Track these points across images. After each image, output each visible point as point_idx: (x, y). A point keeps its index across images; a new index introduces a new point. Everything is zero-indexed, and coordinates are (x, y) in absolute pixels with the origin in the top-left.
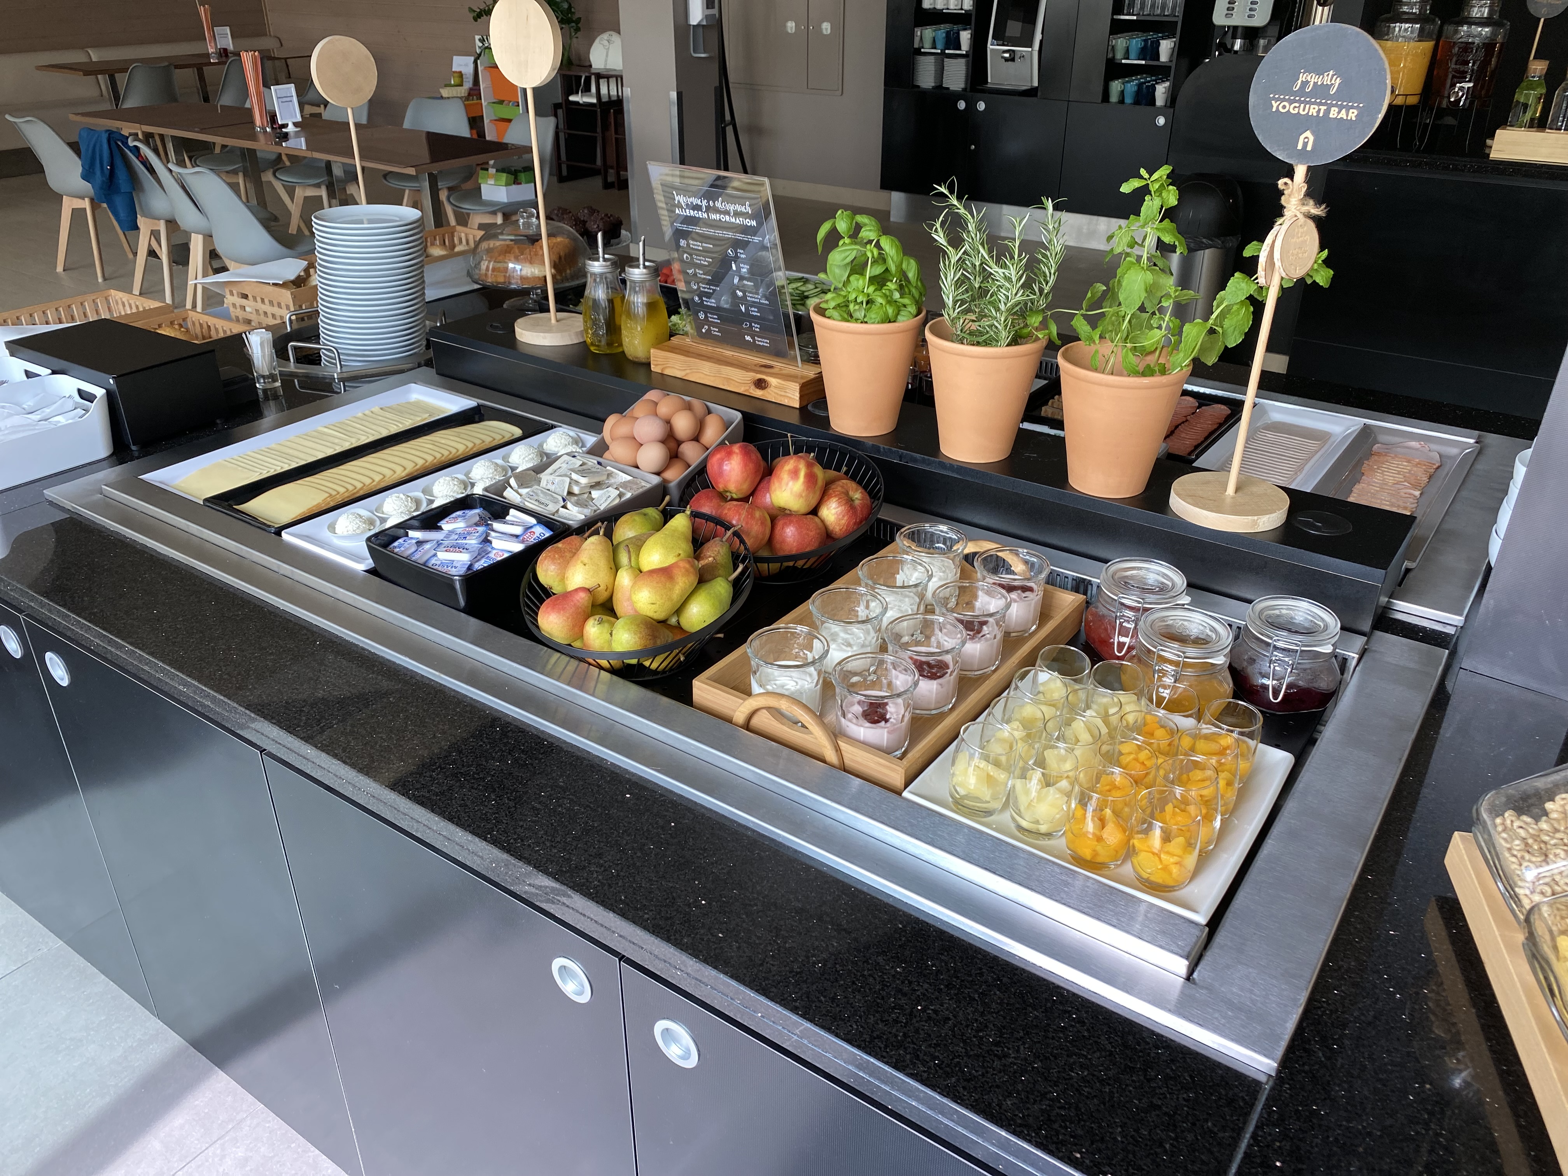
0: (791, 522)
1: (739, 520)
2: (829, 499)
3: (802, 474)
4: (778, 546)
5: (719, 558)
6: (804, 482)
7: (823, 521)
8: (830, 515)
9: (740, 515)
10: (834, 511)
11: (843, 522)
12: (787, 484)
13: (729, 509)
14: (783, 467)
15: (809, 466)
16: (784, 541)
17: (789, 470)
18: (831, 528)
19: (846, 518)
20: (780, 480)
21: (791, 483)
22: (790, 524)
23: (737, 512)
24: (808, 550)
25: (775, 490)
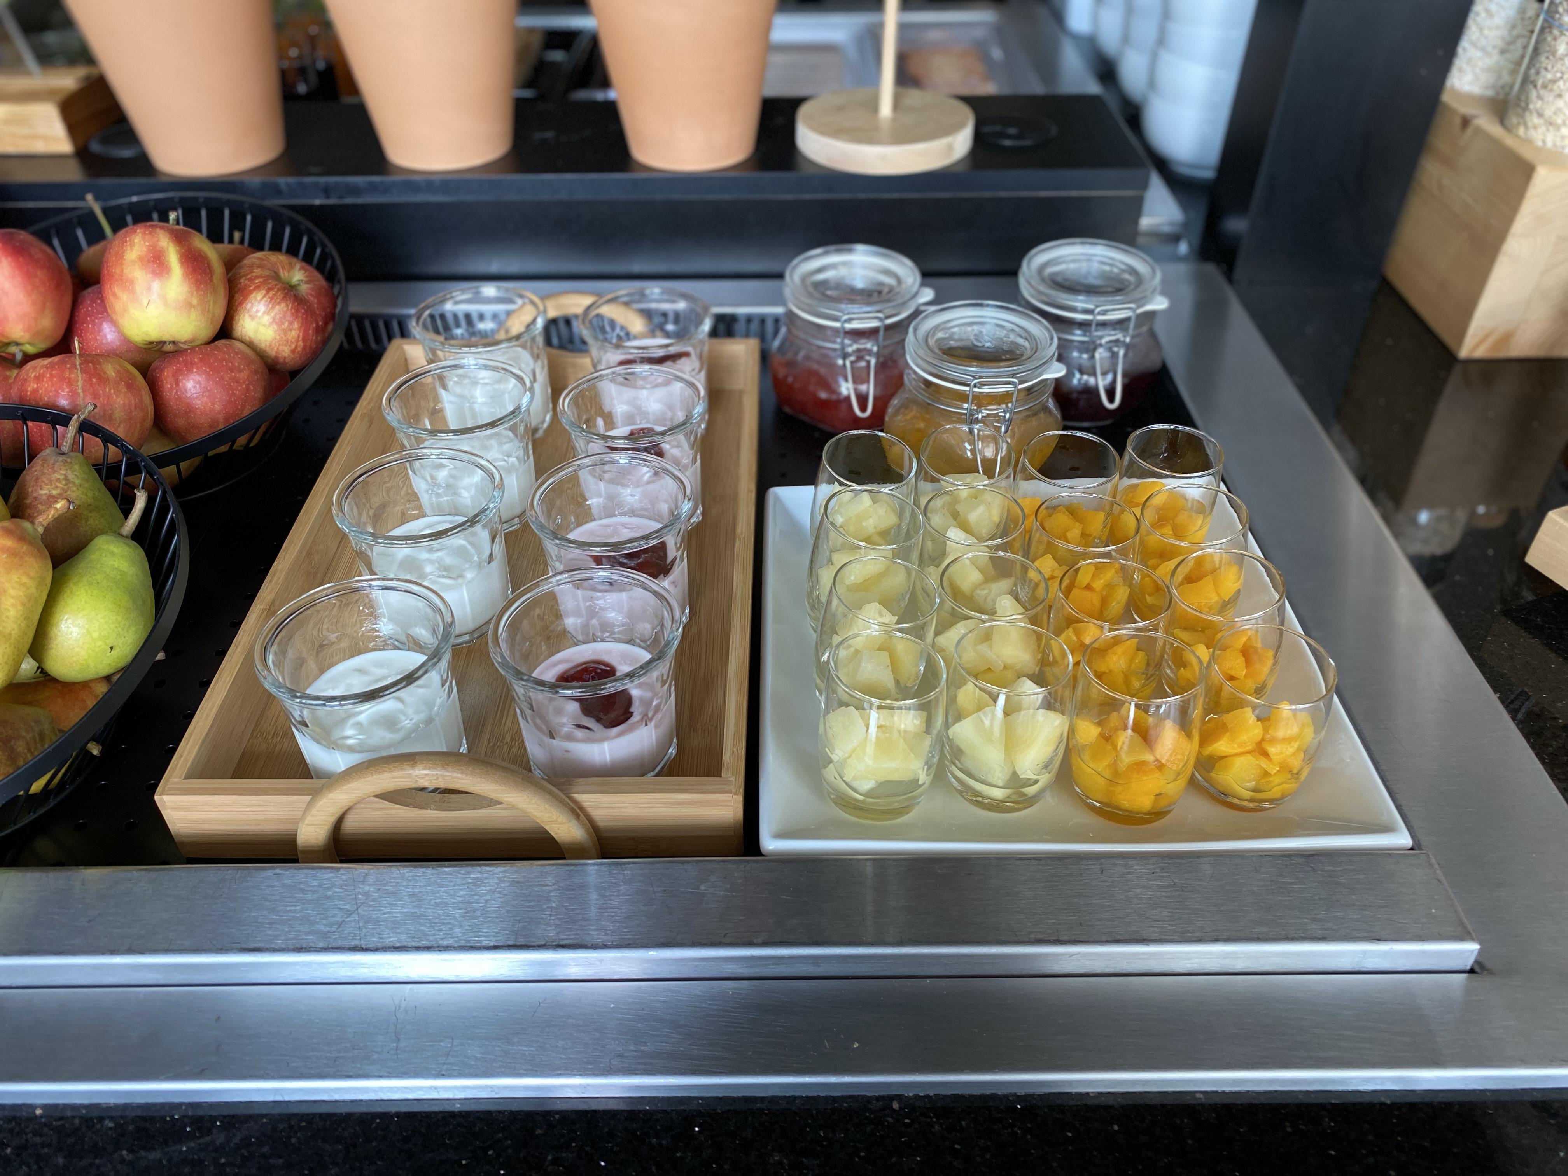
0: (189, 366)
1: (74, 394)
2: (246, 297)
3: (173, 256)
4: (181, 422)
5: (75, 494)
6: (186, 275)
7: (250, 345)
8: (262, 329)
9: (70, 383)
10: (266, 319)
11: (294, 334)
12: (149, 289)
13: (39, 379)
14: (120, 256)
15: (179, 239)
16: (189, 409)
17: (141, 259)
18: (273, 353)
19: (296, 325)
20: (129, 285)
21: (156, 285)
22: (189, 370)
23: (62, 379)
24: (247, 412)
25: (125, 310)
